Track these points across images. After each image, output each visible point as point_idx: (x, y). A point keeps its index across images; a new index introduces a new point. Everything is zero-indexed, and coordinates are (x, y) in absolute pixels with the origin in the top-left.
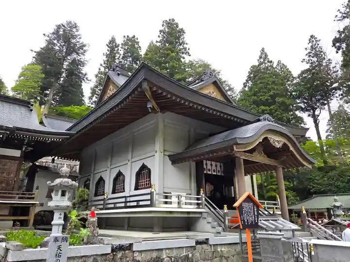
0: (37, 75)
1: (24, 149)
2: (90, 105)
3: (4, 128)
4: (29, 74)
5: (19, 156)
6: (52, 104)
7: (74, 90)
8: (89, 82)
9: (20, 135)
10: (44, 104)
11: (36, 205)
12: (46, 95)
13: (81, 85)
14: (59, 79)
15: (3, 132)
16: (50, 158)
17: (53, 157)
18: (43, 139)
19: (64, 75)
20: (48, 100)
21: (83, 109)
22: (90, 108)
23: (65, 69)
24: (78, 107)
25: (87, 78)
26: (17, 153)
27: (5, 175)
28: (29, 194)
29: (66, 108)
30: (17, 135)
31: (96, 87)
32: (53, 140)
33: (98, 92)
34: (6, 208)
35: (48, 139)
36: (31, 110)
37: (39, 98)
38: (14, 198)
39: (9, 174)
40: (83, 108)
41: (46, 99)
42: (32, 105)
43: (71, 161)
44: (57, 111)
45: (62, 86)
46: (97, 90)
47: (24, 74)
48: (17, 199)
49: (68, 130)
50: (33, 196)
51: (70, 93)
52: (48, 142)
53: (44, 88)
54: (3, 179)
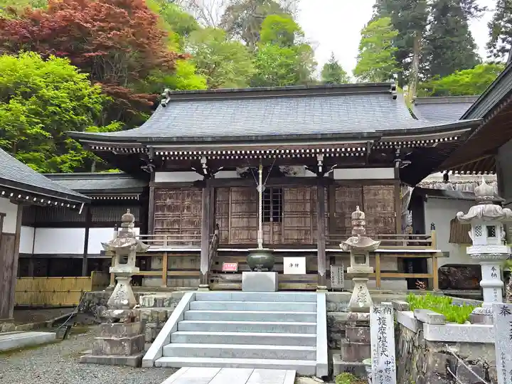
0: (386, 35)
1: (397, 164)
2: (492, 59)
3: (365, 135)
4: (373, 38)
5: (393, 177)
6: (420, 80)
7: (455, 39)
8: (483, 12)
9: (388, 143)
10: (406, 83)
11: (437, 255)
12: (407, 66)
13: (466, 26)
14: (423, 28)
15: (366, 141)
16: (439, 175)
17: (445, 172)
18: (425, 142)
19: (430, 18)
20: (411, 75)
21: (481, 71)
22: (494, 65)
23: (430, 5)
24: (469, 70)
25: (476, 8)
26: (388, 173)
27: (379, 209)
28: (421, 238)
29: (445, 80)
30: (384, 143)
31: (499, 17)
32: (441, 140)
33: (506, 27)
34: (391, 260)
35: (434, 141)
36: (395, 98)
37: (396, 76)
38: (401, 244)
39: (384, 207)
40: (478, 70)
41: (407, 73)
42: (394, 89)
43: (479, 175)
44: (430, 89)
45: (432, 40)
46: (502, 24)
47: (367, 42)
48: (405, 246)
49: (465, 117)
50: (428, 240)
51: (448, 48)
52: (434, 146)
53: (401, 55)
54: (378, 215)
